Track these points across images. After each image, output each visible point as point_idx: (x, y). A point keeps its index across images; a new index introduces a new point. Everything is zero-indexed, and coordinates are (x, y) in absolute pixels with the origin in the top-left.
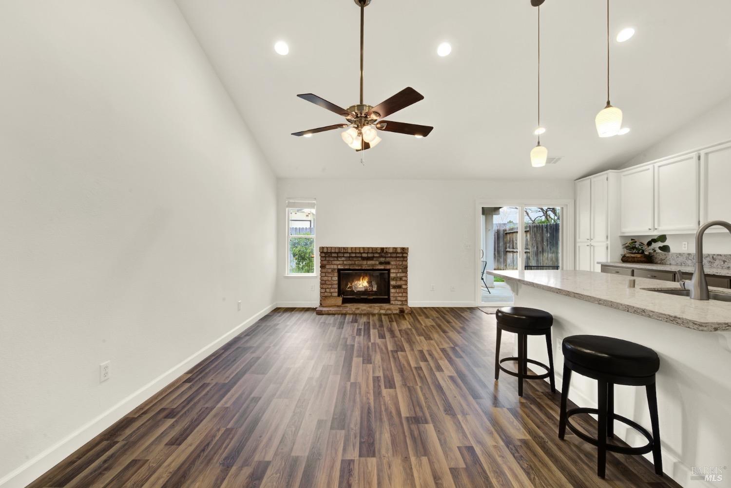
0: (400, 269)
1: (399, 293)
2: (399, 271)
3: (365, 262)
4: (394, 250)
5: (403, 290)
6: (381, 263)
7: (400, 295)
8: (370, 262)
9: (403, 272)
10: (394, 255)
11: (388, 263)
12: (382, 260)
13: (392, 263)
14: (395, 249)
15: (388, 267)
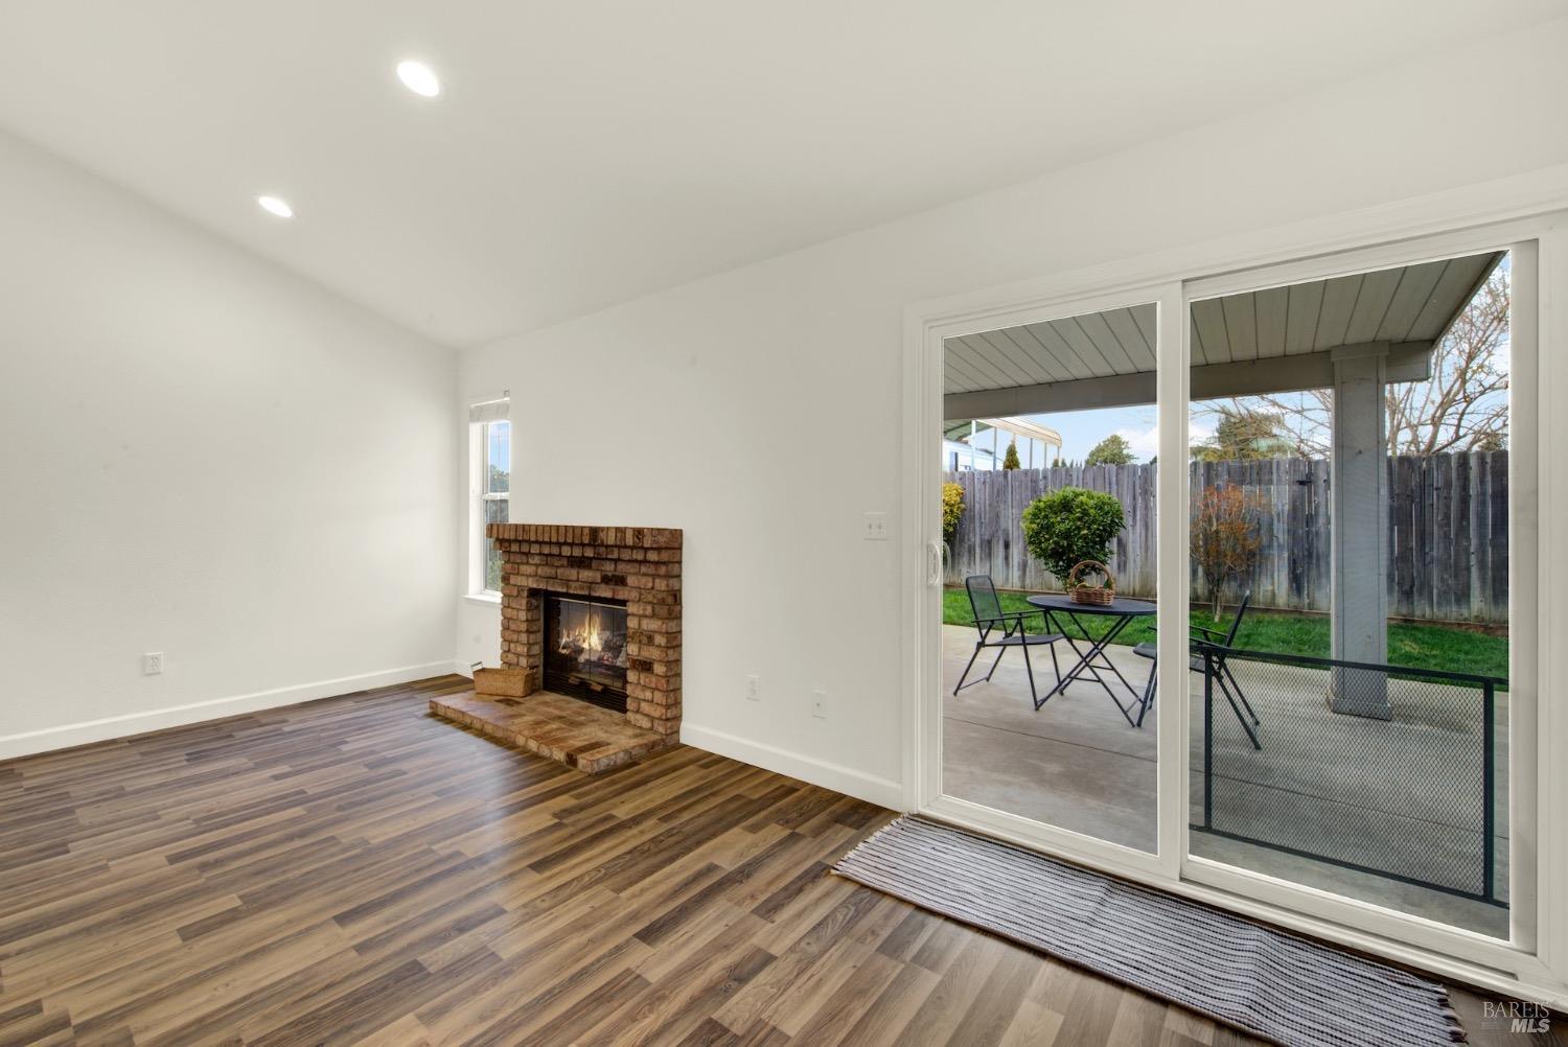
0: (650, 603)
1: (645, 688)
2: (645, 610)
3: (573, 573)
4: (619, 535)
5: (654, 679)
6: (606, 580)
7: (648, 695)
8: (586, 575)
9: (654, 615)
10: (626, 555)
11: (621, 581)
12: (609, 567)
13: (631, 580)
14: (620, 531)
15: (622, 594)
